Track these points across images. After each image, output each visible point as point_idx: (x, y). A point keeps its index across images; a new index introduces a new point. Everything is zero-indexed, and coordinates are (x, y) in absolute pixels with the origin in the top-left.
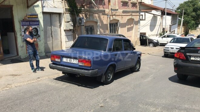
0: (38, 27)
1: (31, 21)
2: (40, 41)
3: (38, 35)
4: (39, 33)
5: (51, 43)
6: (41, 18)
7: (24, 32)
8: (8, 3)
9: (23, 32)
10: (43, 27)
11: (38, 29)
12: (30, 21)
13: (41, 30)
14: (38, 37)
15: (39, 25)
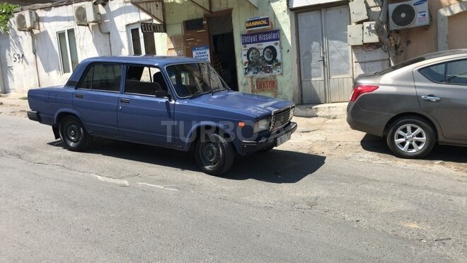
0: (276, 44)
1: (260, 33)
2: (282, 74)
3: (277, 61)
4: (278, 57)
5: (323, 82)
6: (285, 23)
7: (246, 57)
8: (225, 6)
9: (245, 55)
10: (290, 43)
11: (277, 48)
12: (257, 34)
13: (285, 50)
14: (276, 65)
15: (278, 39)
